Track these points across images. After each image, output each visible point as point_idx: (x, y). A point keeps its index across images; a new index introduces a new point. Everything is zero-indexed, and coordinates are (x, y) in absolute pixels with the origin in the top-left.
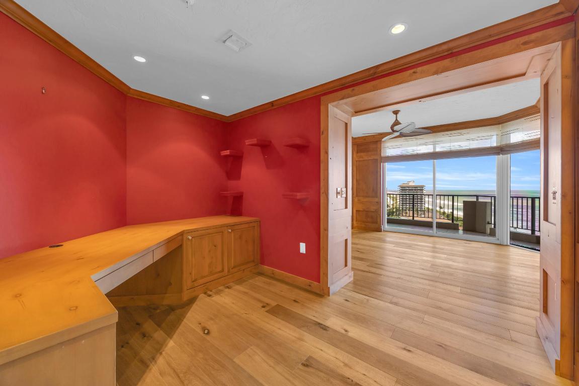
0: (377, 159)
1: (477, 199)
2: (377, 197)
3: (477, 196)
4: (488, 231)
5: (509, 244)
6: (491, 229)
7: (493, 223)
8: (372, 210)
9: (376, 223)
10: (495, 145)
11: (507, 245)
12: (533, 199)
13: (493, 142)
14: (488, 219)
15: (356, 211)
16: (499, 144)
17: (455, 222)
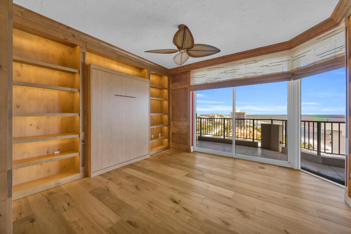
0: (187, 88)
1: (272, 122)
2: (187, 122)
3: (272, 120)
4: (280, 150)
5: (300, 168)
6: (283, 148)
7: (284, 143)
8: (184, 133)
9: (187, 144)
10: (286, 70)
11: (298, 170)
12: (319, 123)
13: (285, 68)
14: (280, 140)
15: (172, 133)
16: (290, 70)
17: (255, 141)
